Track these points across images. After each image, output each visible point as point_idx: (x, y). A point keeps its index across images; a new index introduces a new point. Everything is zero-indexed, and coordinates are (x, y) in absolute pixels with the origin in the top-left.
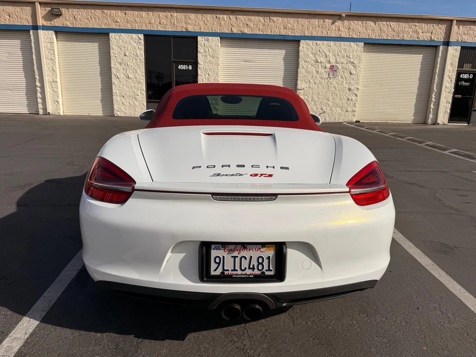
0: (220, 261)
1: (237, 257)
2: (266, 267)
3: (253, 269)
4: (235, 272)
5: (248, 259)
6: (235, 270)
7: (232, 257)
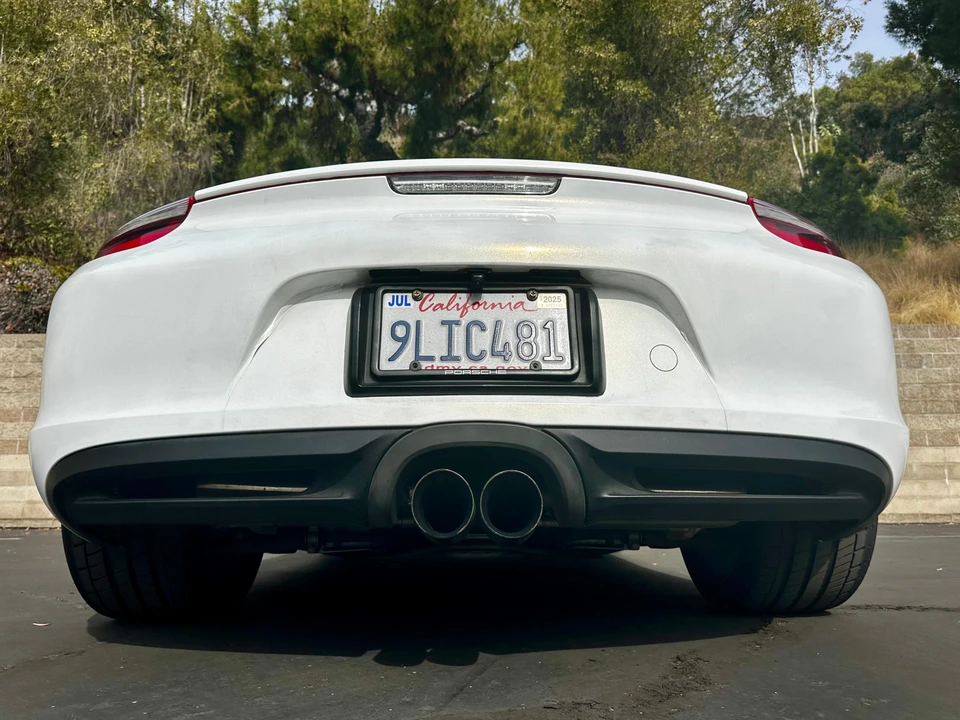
0: (409, 334)
1: (457, 323)
2: (543, 352)
3: (505, 354)
4: (450, 365)
5: (490, 327)
6: (450, 357)
7: (443, 323)
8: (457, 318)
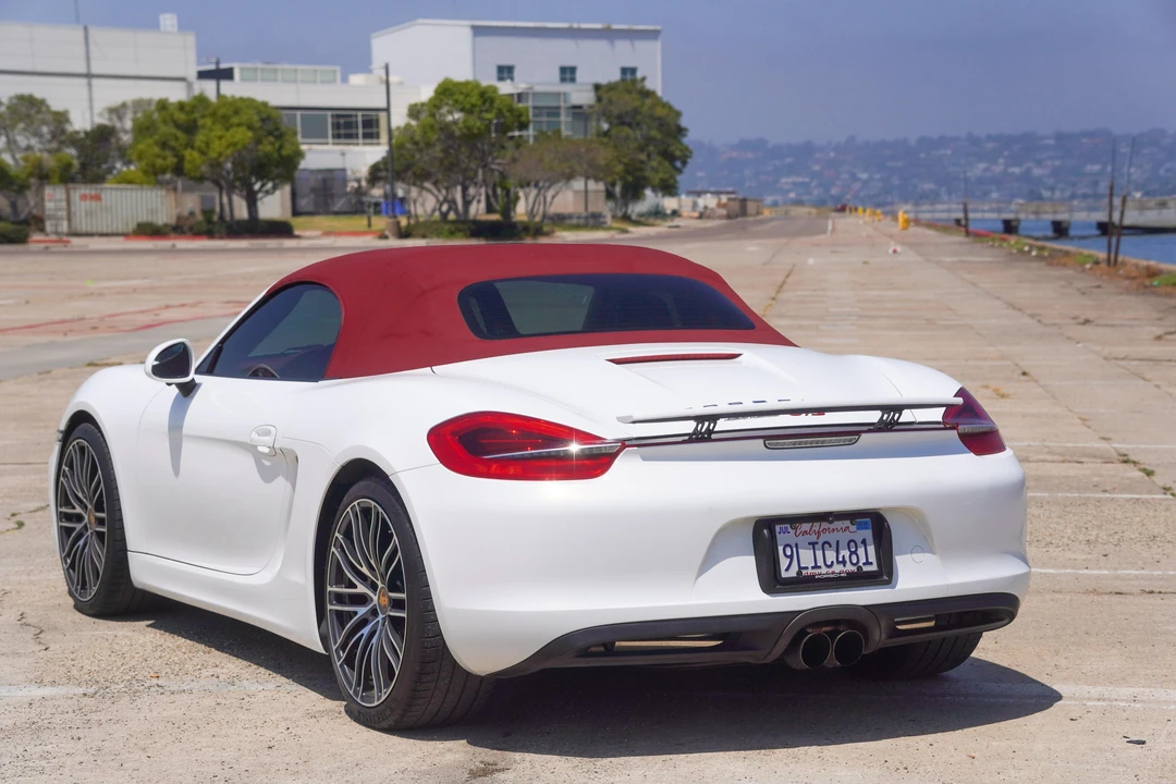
0: (793, 553)
1: (817, 543)
2: (863, 560)
3: (844, 562)
4: (817, 571)
5: (834, 545)
6: (816, 567)
7: (810, 544)
8: (815, 540)
